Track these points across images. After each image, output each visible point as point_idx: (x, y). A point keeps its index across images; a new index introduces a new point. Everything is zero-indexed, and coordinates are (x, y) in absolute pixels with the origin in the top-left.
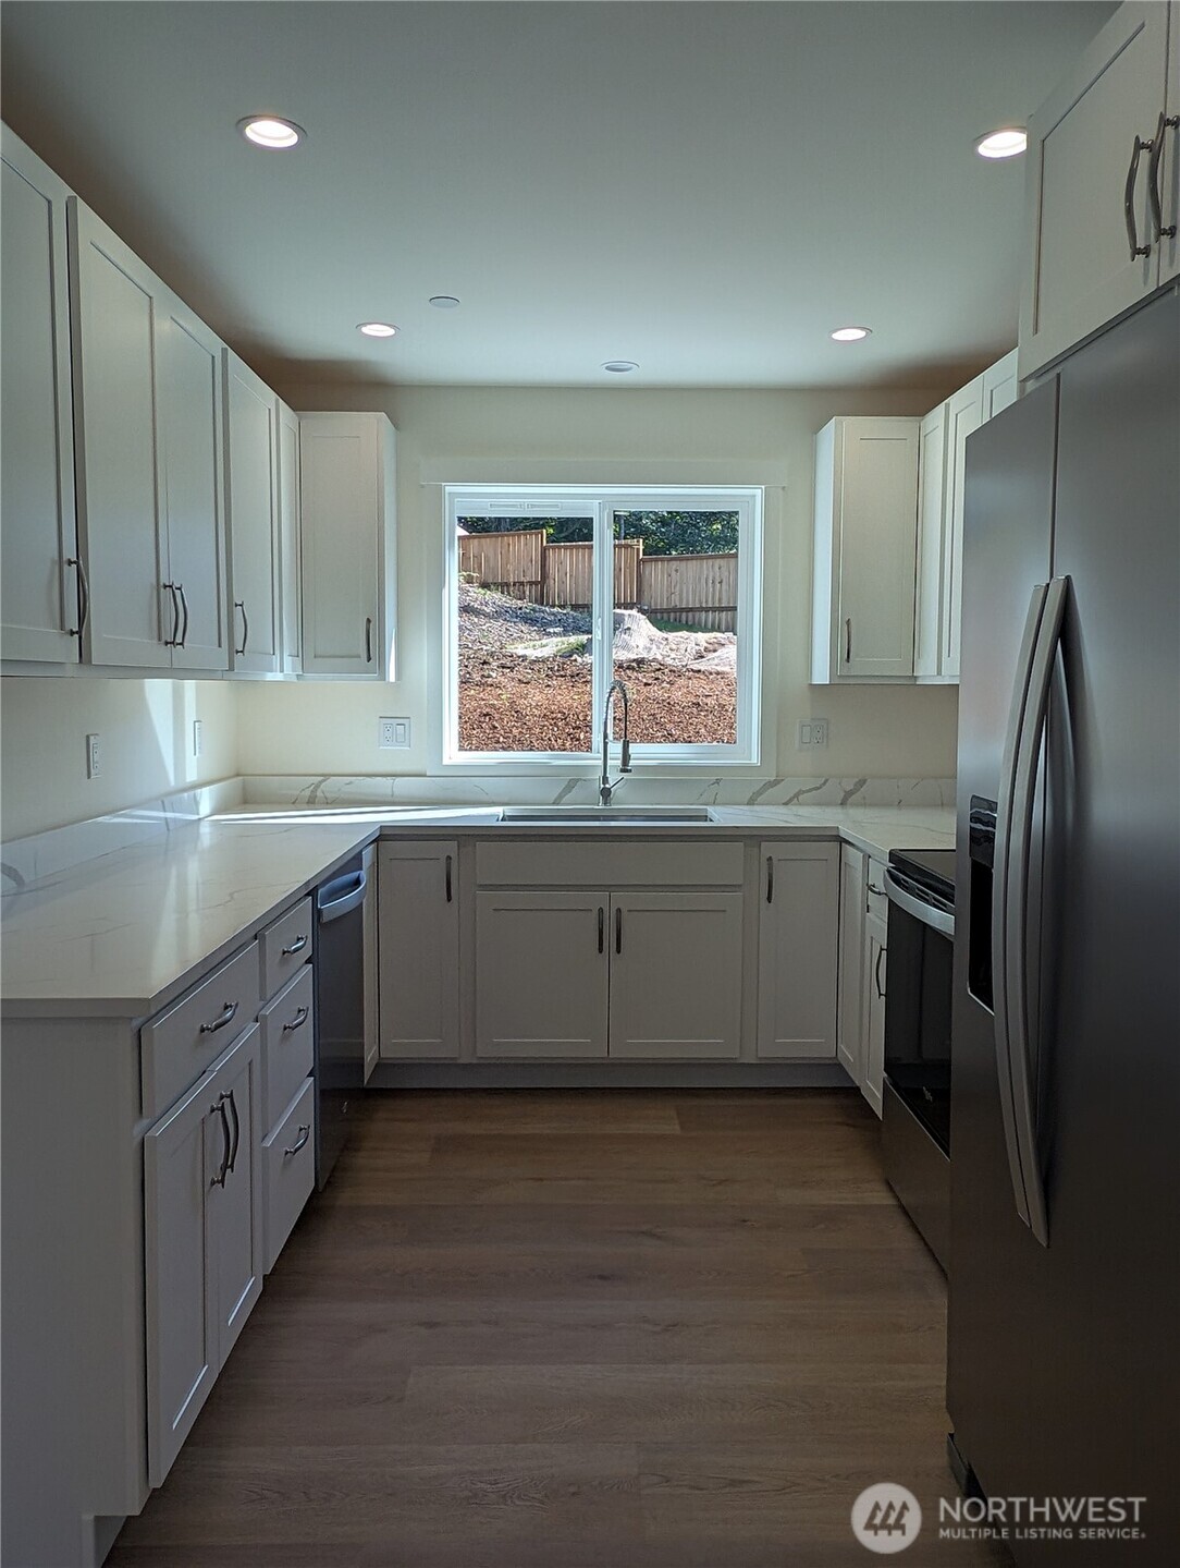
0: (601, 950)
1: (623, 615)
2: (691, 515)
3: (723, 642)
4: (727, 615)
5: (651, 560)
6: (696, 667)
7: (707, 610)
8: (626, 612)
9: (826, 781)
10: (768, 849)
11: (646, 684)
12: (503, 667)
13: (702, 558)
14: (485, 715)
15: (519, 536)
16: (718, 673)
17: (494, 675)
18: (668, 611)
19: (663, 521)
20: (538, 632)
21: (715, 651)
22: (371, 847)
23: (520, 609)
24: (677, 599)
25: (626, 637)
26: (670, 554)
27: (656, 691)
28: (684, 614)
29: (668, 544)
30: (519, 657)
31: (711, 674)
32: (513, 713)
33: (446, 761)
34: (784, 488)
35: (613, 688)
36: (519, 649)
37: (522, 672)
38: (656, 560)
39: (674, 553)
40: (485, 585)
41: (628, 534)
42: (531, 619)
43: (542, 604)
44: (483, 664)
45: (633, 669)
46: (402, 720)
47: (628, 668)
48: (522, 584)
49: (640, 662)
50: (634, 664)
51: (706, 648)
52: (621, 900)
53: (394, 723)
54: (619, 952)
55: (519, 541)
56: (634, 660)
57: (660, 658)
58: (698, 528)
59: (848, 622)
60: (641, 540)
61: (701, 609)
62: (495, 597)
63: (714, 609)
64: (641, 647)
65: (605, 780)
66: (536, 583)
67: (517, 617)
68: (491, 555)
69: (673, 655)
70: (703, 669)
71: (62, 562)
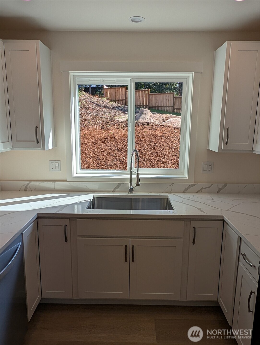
0: (126, 261)
1: (144, 110)
2: (161, 83)
3: (170, 117)
4: (170, 108)
5: (152, 94)
6: (163, 124)
7: (165, 107)
8: (145, 109)
9: (212, 185)
10: (194, 224)
11: (149, 130)
12: (112, 124)
13: (164, 94)
14: (106, 139)
15: (120, 88)
16: (168, 126)
17: (110, 126)
18: (156, 107)
19: (155, 84)
20: (123, 113)
21: (167, 120)
23: (120, 107)
24: (158, 104)
25: (144, 116)
26: (156, 93)
27: (152, 132)
28: (159, 108)
29: (156, 90)
30: (117, 121)
31: (166, 126)
32: (113, 138)
33: (75, 175)
34: (201, 73)
35: (134, 152)
36: (117, 119)
37: (117, 125)
38: (153, 94)
39: (157, 92)
40: (111, 101)
41: (147, 88)
42: (122, 109)
43: (125, 105)
44: (107, 123)
45: (146, 125)
46: (57, 161)
47: (145, 125)
48: (120, 100)
49: (148, 123)
50: (146, 124)
51: (165, 119)
52: (133, 242)
53: (55, 162)
54: (133, 261)
55: (120, 90)
56: (146, 122)
57: (153, 121)
58: (163, 86)
59: (228, 129)
60: (149, 89)
61: (163, 107)
62: (114, 104)
63: (167, 107)
64: (148, 118)
65: (131, 185)
66: (124, 100)
67: (119, 109)
68: (113, 93)
69: (157, 121)
70: (164, 125)
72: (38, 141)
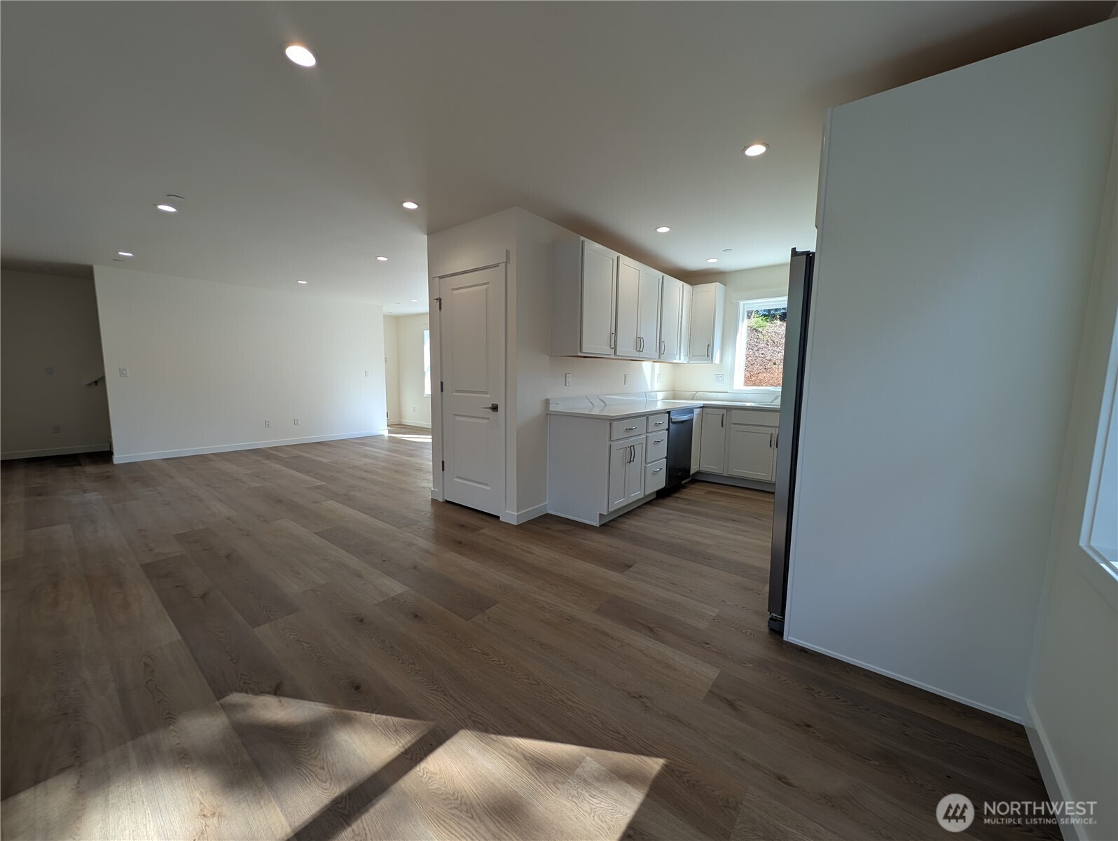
22: (699, 409)
53: (718, 376)
71: (611, 334)
72: (709, 355)
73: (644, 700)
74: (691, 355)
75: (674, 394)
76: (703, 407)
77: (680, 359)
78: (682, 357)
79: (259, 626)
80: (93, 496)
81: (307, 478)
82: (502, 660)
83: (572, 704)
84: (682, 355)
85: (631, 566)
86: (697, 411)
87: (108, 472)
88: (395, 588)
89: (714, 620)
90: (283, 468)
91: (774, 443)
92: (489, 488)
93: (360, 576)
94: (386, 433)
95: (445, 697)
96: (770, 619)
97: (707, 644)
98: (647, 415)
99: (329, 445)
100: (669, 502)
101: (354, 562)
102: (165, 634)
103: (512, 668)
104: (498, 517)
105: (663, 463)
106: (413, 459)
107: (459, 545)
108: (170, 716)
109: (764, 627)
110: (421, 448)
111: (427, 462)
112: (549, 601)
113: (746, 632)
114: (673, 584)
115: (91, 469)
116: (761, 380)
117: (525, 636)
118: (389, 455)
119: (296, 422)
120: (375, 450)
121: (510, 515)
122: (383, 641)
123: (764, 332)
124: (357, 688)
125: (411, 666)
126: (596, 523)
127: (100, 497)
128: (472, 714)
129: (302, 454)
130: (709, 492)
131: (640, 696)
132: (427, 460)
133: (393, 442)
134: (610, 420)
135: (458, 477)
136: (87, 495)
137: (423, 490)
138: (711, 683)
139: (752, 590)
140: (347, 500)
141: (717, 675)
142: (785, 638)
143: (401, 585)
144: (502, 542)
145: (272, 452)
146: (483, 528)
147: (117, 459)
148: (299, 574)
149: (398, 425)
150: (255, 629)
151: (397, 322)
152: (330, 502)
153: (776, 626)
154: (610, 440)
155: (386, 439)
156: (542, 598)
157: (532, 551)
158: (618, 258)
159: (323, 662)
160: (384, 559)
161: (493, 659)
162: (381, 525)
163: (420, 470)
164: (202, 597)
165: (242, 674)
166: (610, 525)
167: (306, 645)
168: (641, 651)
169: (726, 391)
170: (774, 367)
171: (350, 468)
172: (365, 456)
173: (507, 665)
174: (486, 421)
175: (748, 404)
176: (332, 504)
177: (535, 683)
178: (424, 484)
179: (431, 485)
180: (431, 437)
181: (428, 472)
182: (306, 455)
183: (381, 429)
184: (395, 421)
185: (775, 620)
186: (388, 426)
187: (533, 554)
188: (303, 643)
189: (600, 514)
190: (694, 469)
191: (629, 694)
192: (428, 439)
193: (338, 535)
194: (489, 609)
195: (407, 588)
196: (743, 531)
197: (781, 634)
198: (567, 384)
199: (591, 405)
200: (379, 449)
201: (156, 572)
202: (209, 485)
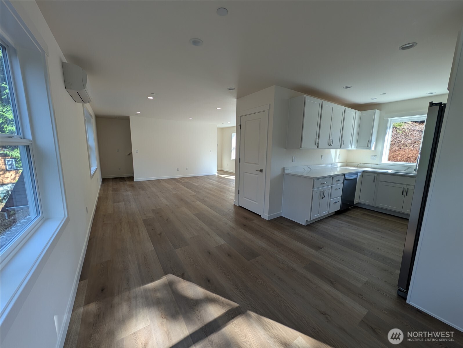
0: (402, 194)
22: (361, 173)
33: (383, 163)
52: (408, 187)
53: (374, 156)
54: (406, 195)
65: (416, 168)
71: (316, 138)
72: (368, 146)
73: (328, 316)
74: (358, 146)
75: (347, 164)
76: (363, 172)
77: (351, 148)
78: (353, 147)
79: (177, 249)
80: (129, 193)
81: (190, 191)
82: (263, 282)
83: (293, 310)
84: (353, 146)
85: (322, 248)
86: (359, 174)
87: (133, 184)
88: (221, 242)
89: (365, 283)
90: (183, 187)
91: (405, 193)
92: (257, 203)
93: (209, 234)
94: (216, 174)
95: (240, 293)
96: (399, 290)
97: (361, 295)
98: (333, 177)
99: (197, 178)
100: (342, 217)
101: (206, 228)
102: (149, 246)
103: (267, 287)
104: (260, 216)
105: (340, 199)
106: (227, 186)
107: (244, 226)
108: (152, 277)
109: (394, 292)
110: (229, 181)
111: (232, 188)
112: (282, 258)
113: (383, 294)
114: (344, 261)
115: (128, 183)
116: (397, 155)
117: (272, 273)
118: (218, 184)
119: (187, 169)
120: (213, 181)
121: (266, 216)
122: (217, 263)
123: (401, 129)
124: (209, 281)
125: (227, 276)
126: (304, 224)
127: (131, 193)
128: (251, 303)
129: (188, 181)
130: (364, 214)
131: (325, 314)
132: (232, 186)
133: (219, 178)
134: (314, 179)
135: (244, 197)
136: (128, 192)
137: (231, 200)
138: (363, 317)
139: (388, 271)
140: (204, 202)
141: (366, 313)
142: (407, 302)
143: (223, 240)
144: (262, 227)
145: (179, 180)
146: (254, 220)
147: (135, 180)
148: (189, 230)
149: (221, 171)
150: (176, 250)
151: (222, 130)
152: (198, 202)
153: (402, 294)
154: (313, 188)
155: (217, 176)
156: (280, 257)
157: (275, 233)
158: (322, 103)
159: (197, 267)
160: (217, 228)
161: (259, 281)
162: (216, 214)
163: (229, 191)
164: (160, 235)
165: (172, 267)
166: (310, 226)
167: (192, 260)
168: (326, 292)
169: (377, 163)
170: (406, 148)
171: (205, 188)
172: (209, 183)
173: (265, 285)
174: (257, 176)
175: (390, 171)
176: (198, 203)
177: (277, 296)
178: (231, 198)
179: (234, 198)
180: (234, 177)
181: (232, 192)
182: (190, 182)
183: (215, 172)
184: (220, 169)
185: (402, 291)
186: (217, 171)
187: (275, 235)
188: (191, 258)
189: (306, 220)
190: (356, 201)
191: (320, 311)
192: (233, 178)
193: (201, 216)
194: (257, 258)
195: (225, 242)
196: (383, 238)
197: (405, 299)
198: (293, 161)
199: (304, 170)
200: (214, 181)
201: (147, 223)
202: (161, 192)
